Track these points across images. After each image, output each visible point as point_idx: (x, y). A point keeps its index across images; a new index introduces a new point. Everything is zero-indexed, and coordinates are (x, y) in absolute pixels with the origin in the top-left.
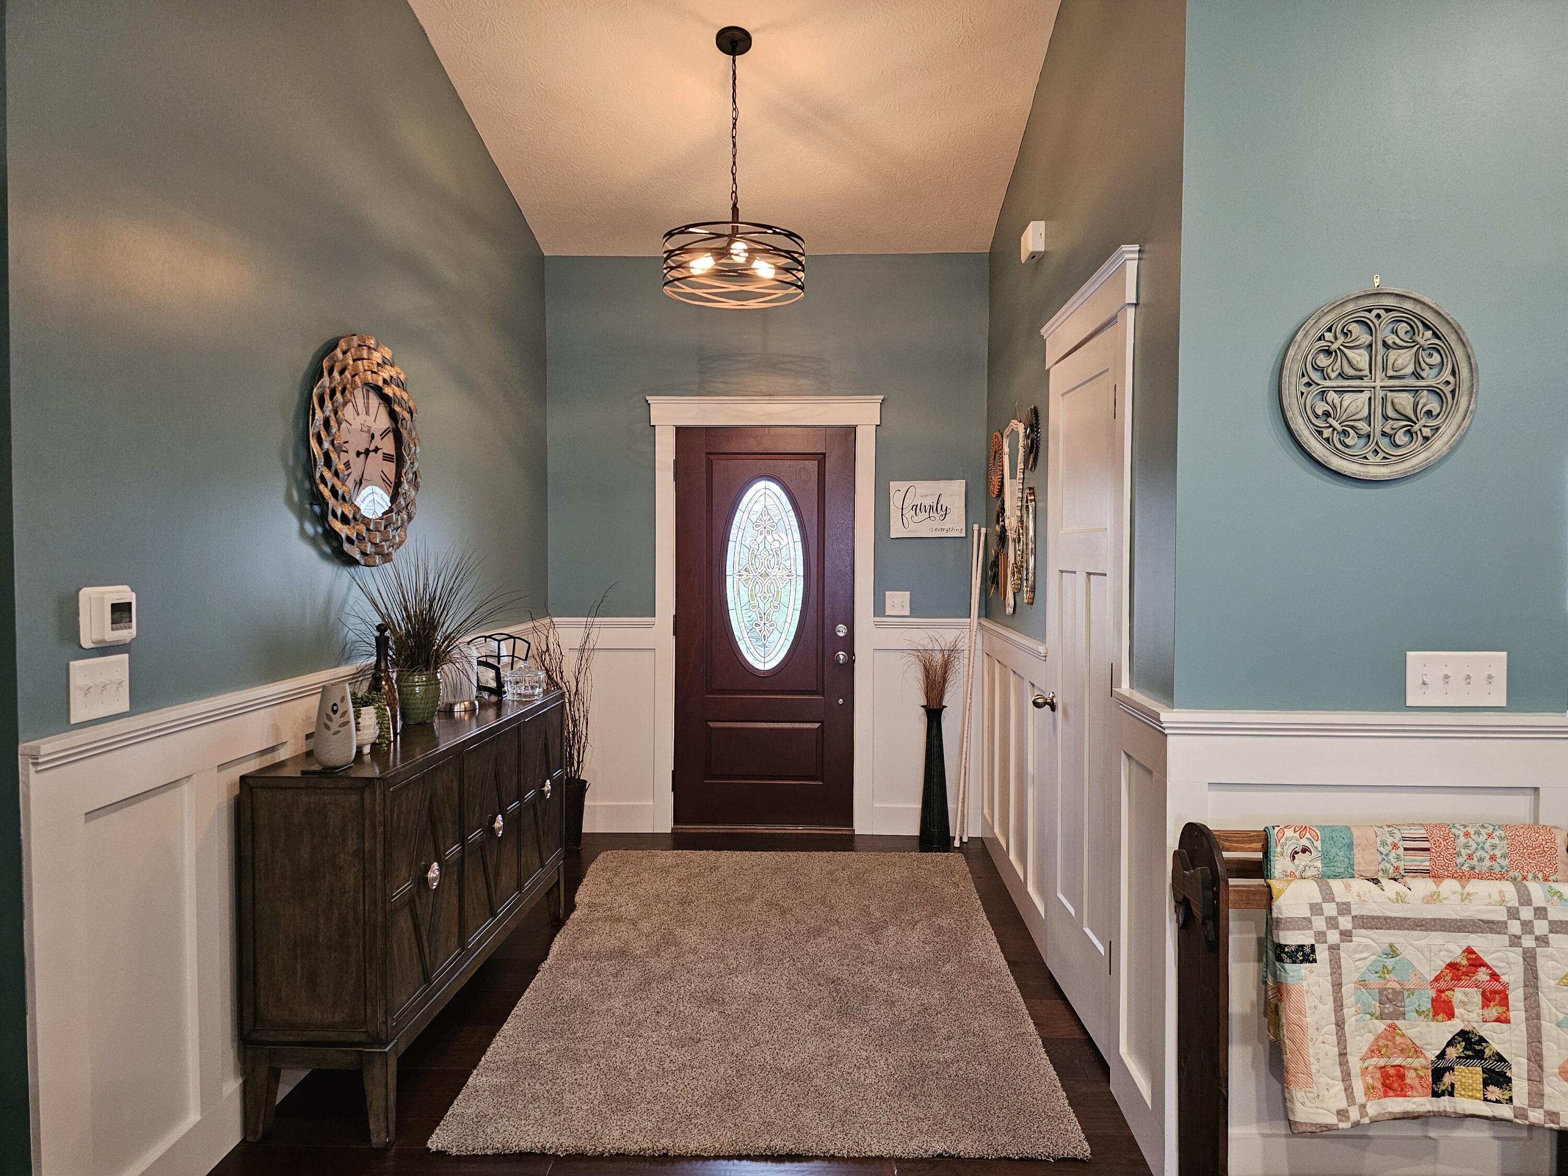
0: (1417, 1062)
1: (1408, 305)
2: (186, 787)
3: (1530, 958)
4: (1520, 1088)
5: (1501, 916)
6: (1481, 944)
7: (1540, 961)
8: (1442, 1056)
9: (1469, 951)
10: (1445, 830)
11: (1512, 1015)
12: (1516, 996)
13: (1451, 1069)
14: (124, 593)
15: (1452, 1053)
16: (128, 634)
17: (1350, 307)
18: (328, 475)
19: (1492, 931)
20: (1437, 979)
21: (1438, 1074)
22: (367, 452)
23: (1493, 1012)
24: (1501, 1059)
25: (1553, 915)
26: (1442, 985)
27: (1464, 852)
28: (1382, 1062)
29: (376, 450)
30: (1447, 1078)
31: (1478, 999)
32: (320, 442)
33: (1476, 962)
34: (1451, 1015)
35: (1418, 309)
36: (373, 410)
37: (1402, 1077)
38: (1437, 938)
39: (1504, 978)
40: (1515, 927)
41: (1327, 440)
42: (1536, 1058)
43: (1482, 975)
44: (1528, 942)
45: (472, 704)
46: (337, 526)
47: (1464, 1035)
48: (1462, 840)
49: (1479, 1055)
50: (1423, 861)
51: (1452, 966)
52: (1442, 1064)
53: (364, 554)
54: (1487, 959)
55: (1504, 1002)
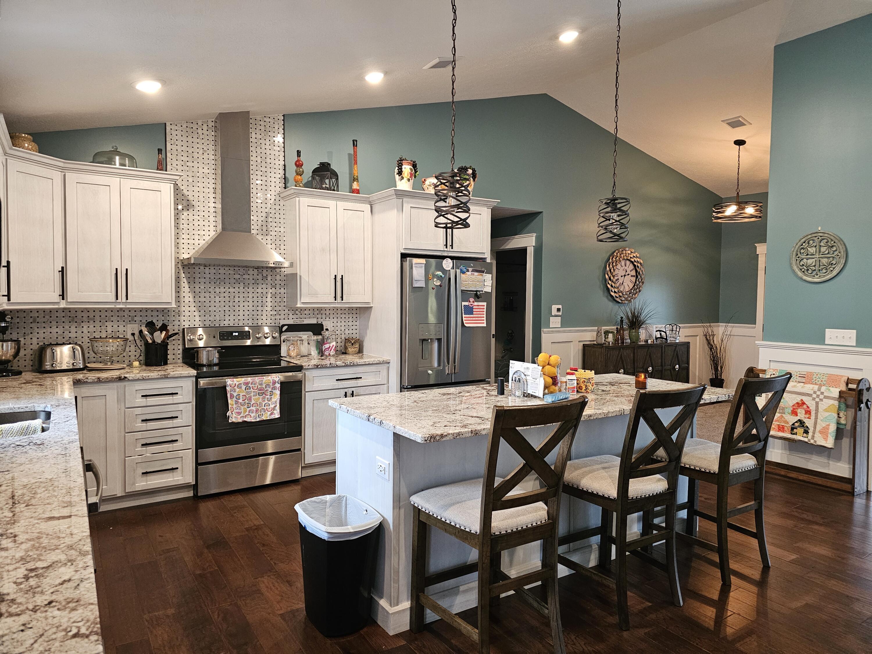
0: (787, 425)
1: (826, 235)
2: (572, 343)
3: (817, 403)
4: (810, 434)
5: (812, 392)
6: (805, 399)
7: (820, 405)
8: (793, 424)
9: (802, 400)
10: (812, 374)
11: (811, 417)
12: (813, 413)
13: (796, 428)
14: (560, 307)
15: (797, 424)
16: (560, 313)
17: (809, 236)
18: (610, 282)
19: (808, 396)
20: (793, 406)
21: (793, 429)
22: (625, 275)
23: (807, 416)
24: (807, 427)
25: (825, 394)
26: (795, 407)
27: (814, 379)
28: (778, 424)
29: (628, 275)
30: (795, 430)
31: (804, 412)
32: (608, 275)
33: (804, 403)
34: (797, 415)
35: (829, 236)
36: (627, 265)
37: (784, 428)
38: (794, 396)
39: (810, 408)
40: (814, 396)
41: (803, 272)
42: (815, 427)
43: (805, 406)
44: (817, 400)
45: (654, 340)
46: (613, 294)
47: (799, 420)
48: (815, 376)
49: (803, 426)
50: (803, 380)
51: (797, 403)
52: (793, 426)
53: (622, 300)
54: (806, 403)
55: (810, 414)
